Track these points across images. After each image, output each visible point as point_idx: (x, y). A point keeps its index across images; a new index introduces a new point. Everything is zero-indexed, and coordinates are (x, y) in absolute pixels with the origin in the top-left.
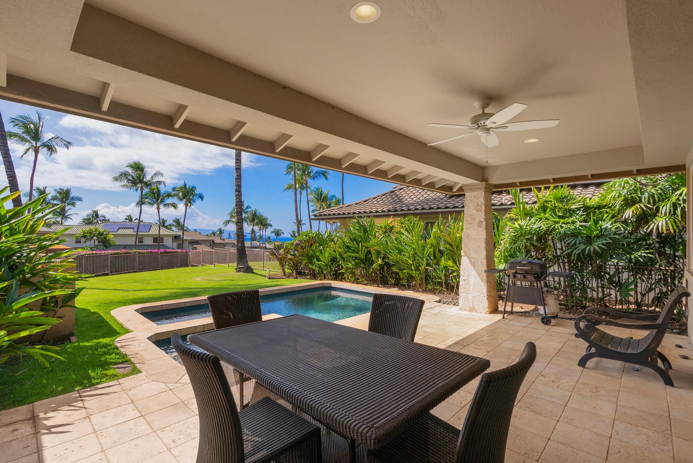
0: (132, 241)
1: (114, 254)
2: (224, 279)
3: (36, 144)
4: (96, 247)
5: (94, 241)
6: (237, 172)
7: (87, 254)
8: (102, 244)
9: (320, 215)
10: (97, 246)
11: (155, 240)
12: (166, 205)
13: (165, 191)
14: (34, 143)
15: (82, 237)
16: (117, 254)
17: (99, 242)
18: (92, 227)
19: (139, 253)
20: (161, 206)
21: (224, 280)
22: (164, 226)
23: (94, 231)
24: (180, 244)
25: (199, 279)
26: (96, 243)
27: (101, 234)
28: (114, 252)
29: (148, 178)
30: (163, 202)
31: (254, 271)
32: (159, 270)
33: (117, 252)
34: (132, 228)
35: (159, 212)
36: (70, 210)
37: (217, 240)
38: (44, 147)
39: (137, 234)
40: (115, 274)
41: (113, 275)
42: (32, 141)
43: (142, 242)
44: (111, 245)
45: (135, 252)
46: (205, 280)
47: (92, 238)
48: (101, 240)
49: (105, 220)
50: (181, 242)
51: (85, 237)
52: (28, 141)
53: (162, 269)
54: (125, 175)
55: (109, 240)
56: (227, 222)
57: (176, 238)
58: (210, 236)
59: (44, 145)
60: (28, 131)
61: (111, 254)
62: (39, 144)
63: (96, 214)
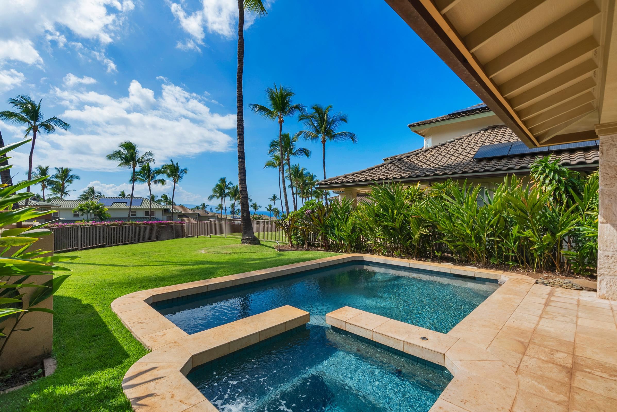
0: (125, 214)
1: (110, 225)
2: (232, 251)
3: (35, 123)
4: (92, 220)
5: (91, 215)
6: (240, 138)
7: (82, 225)
8: (98, 217)
9: (326, 184)
10: (94, 219)
11: (147, 213)
12: (156, 181)
13: (155, 168)
14: (33, 122)
15: (80, 210)
16: (114, 225)
17: (95, 215)
18: (89, 202)
19: (135, 224)
20: (152, 183)
21: (233, 253)
22: (153, 201)
23: (91, 205)
24: (170, 217)
25: (203, 252)
26: (93, 216)
27: (97, 208)
28: (110, 223)
29: (139, 156)
30: (153, 178)
31: (261, 243)
32: (155, 241)
33: (113, 223)
34: (125, 203)
35: (150, 187)
36: (69, 187)
37: (202, 213)
38: (41, 126)
39: (130, 207)
40: (111, 246)
41: (109, 246)
42: (31, 121)
43: (135, 215)
44: (106, 218)
45: (132, 224)
46: (212, 252)
47: (89, 211)
48: (96, 213)
49: (100, 196)
50: (171, 215)
51: (82, 210)
52: (27, 121)
53: (158, 240)
54: (119, 154)
55: (104, 213)
56: (211, 198)
57: (166, 211)
58: (195, 210)
59: (43, 124)
60: (26, 111)
61: (107, 226)
62: (37, 123)
63: (92, 191)
